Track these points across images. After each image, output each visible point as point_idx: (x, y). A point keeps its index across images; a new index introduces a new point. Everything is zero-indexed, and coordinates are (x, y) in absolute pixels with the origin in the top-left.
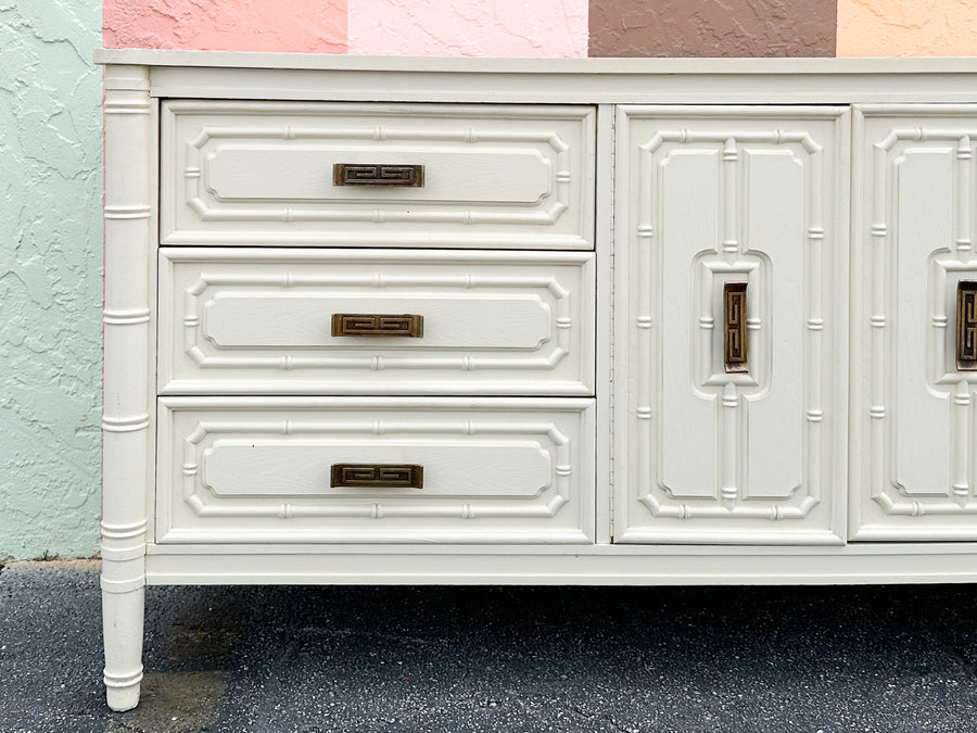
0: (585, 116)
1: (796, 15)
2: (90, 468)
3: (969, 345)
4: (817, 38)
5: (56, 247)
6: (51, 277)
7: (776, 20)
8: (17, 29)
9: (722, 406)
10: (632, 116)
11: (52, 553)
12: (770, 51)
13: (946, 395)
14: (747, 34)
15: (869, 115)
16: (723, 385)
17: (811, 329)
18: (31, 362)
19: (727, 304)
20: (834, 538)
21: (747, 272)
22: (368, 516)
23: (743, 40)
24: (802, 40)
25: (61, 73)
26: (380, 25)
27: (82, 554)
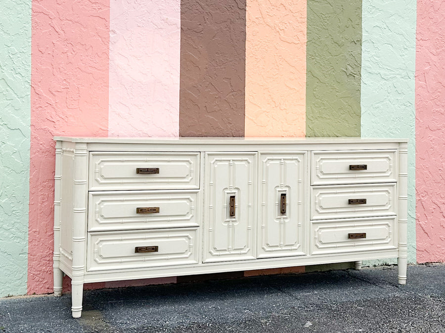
0: (197, 155)
2: (24, 266)
3: (283, 209)
5: (14, 195)
6: (12, 205)
8: (2, 125)
9: (229, 227)
10: (209, 155)
11: (11, 295)
13: (278, 222)
15: (262, 154)
16: (229, 221)
17: (249, 206)
18: (5, 233)
19: (231, 201)
20: (254, 258)
21: (235, 193)
22: (142, 261)
25: (16, 139)
26: (118, 124)
27: (21, 294)
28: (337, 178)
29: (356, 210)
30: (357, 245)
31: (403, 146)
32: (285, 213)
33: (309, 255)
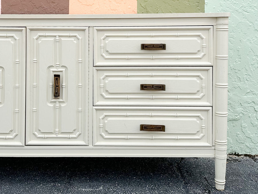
1: (58, 2)
3: (57, 92)
4: (64, 8)
7: (53, 3)
12: (51, 12)
13: (53, 105)
14: (45, 7)
23: (44, 9)
24: (60, 9)
28: (128, 59)
29: (154, 97)
30: (155, 139)
31: (221, 21)
32: (59, 96)
33: (91, 146)
